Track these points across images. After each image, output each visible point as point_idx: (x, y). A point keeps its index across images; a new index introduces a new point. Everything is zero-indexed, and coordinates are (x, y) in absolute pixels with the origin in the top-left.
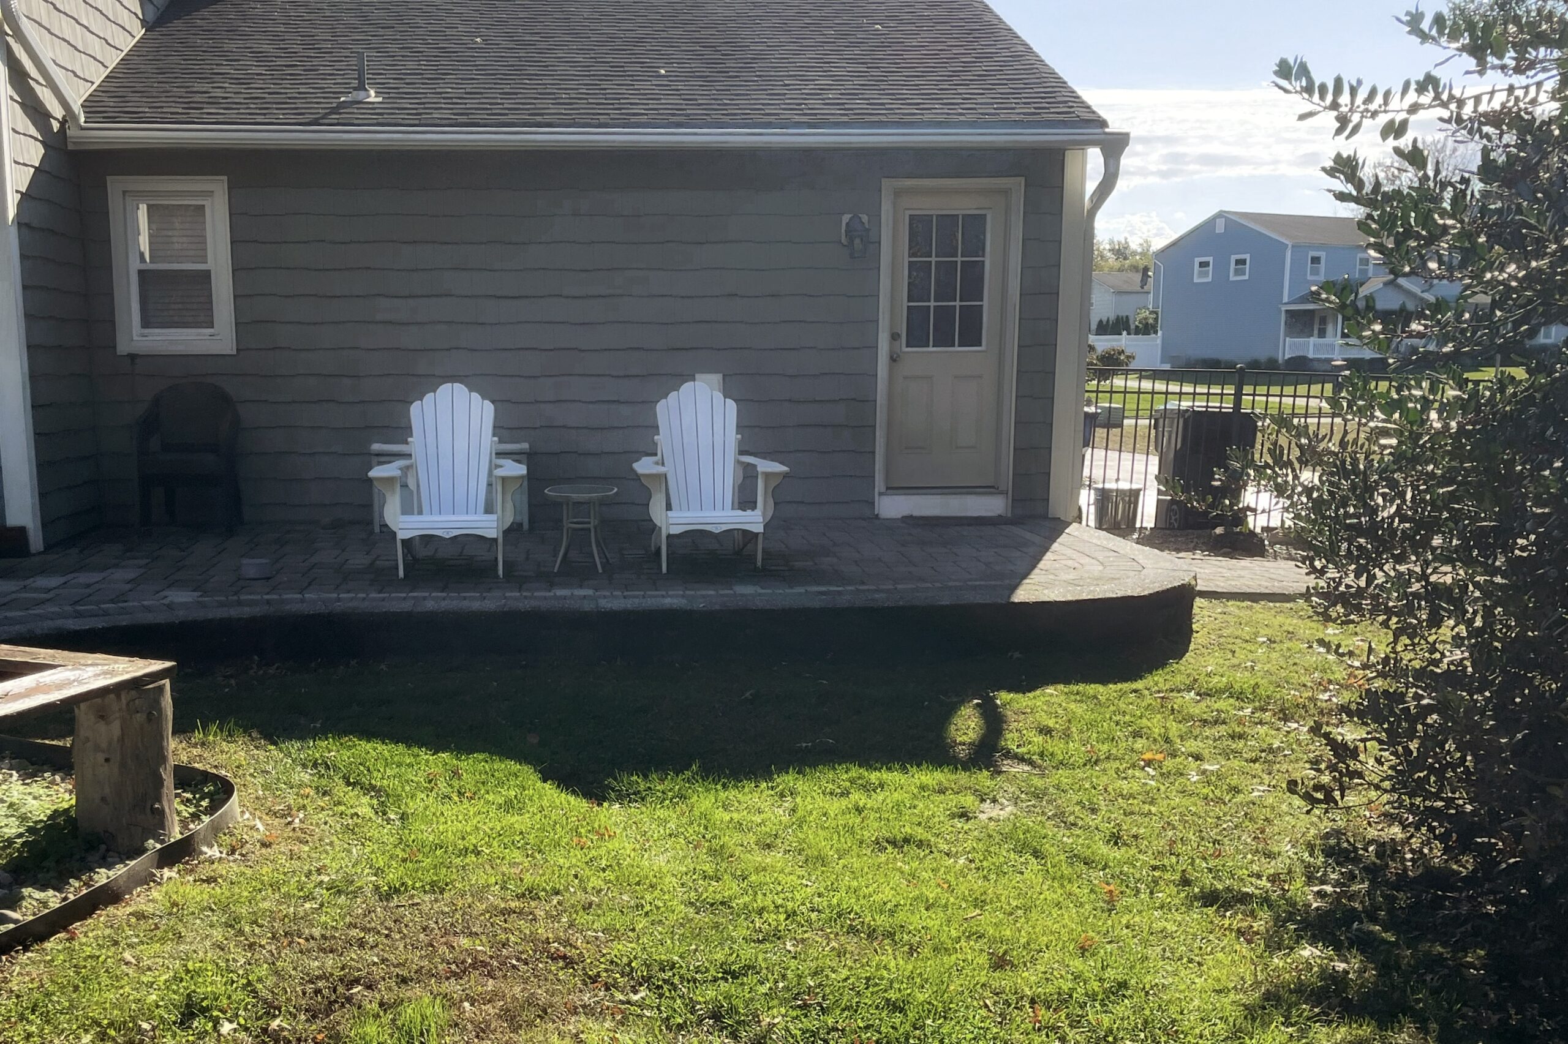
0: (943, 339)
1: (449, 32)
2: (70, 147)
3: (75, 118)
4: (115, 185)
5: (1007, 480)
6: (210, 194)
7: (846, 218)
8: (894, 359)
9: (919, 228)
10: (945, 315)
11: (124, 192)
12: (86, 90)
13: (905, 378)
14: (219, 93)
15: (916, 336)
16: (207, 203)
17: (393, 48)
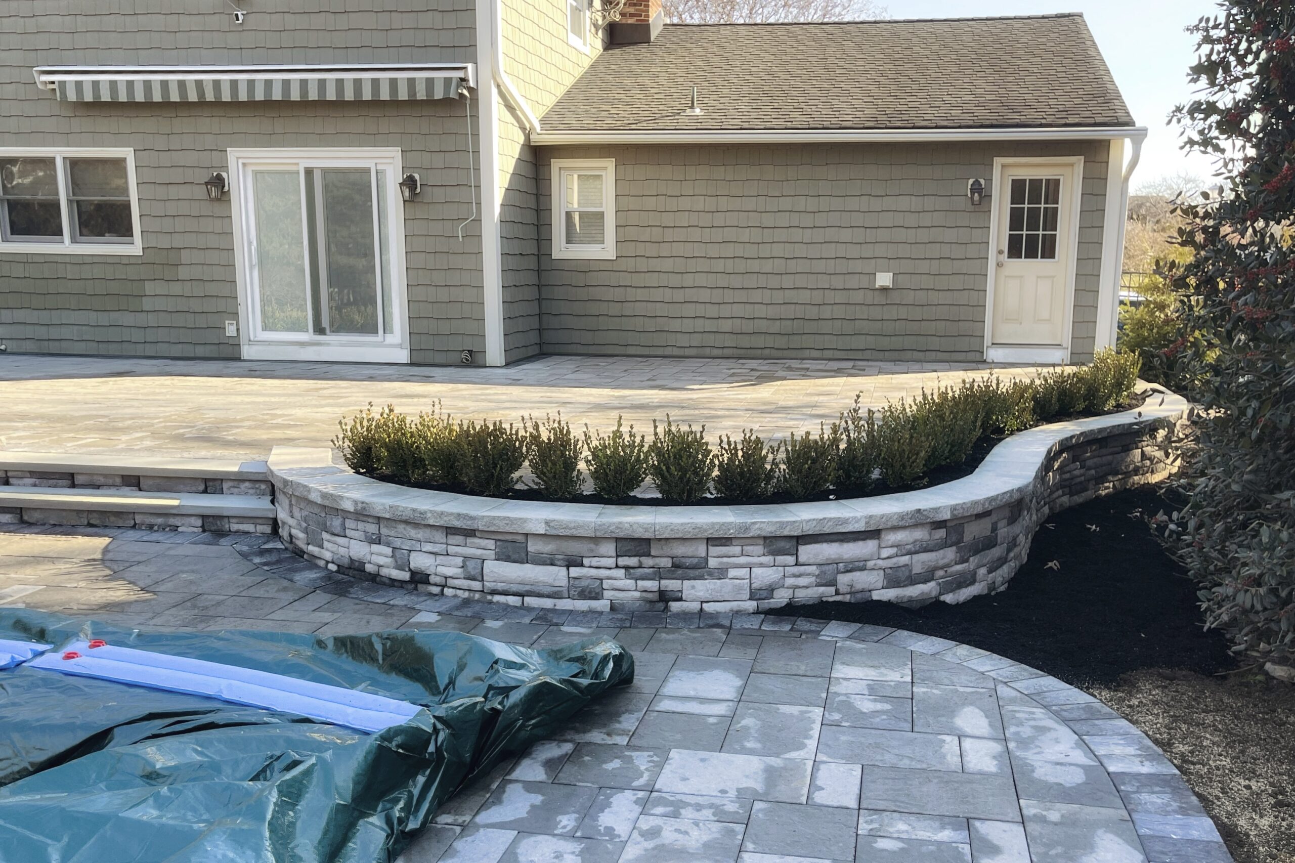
0: (1031, 254)
1: (753, 69)
2: (532, 144)
3: (535, 129)
4: (556, 164)
5: (1067, 341)
6: (605, 168)
7: (971, 181)
8: (999, 265)
9: (1018, 187)
10: (1032, 240)
11: (560, 168)
12: (542, 111)
13: (1006, 277)
14: (613, 111)
15: (1014, 250)
16: (603, 173)
17: (719, 81)
